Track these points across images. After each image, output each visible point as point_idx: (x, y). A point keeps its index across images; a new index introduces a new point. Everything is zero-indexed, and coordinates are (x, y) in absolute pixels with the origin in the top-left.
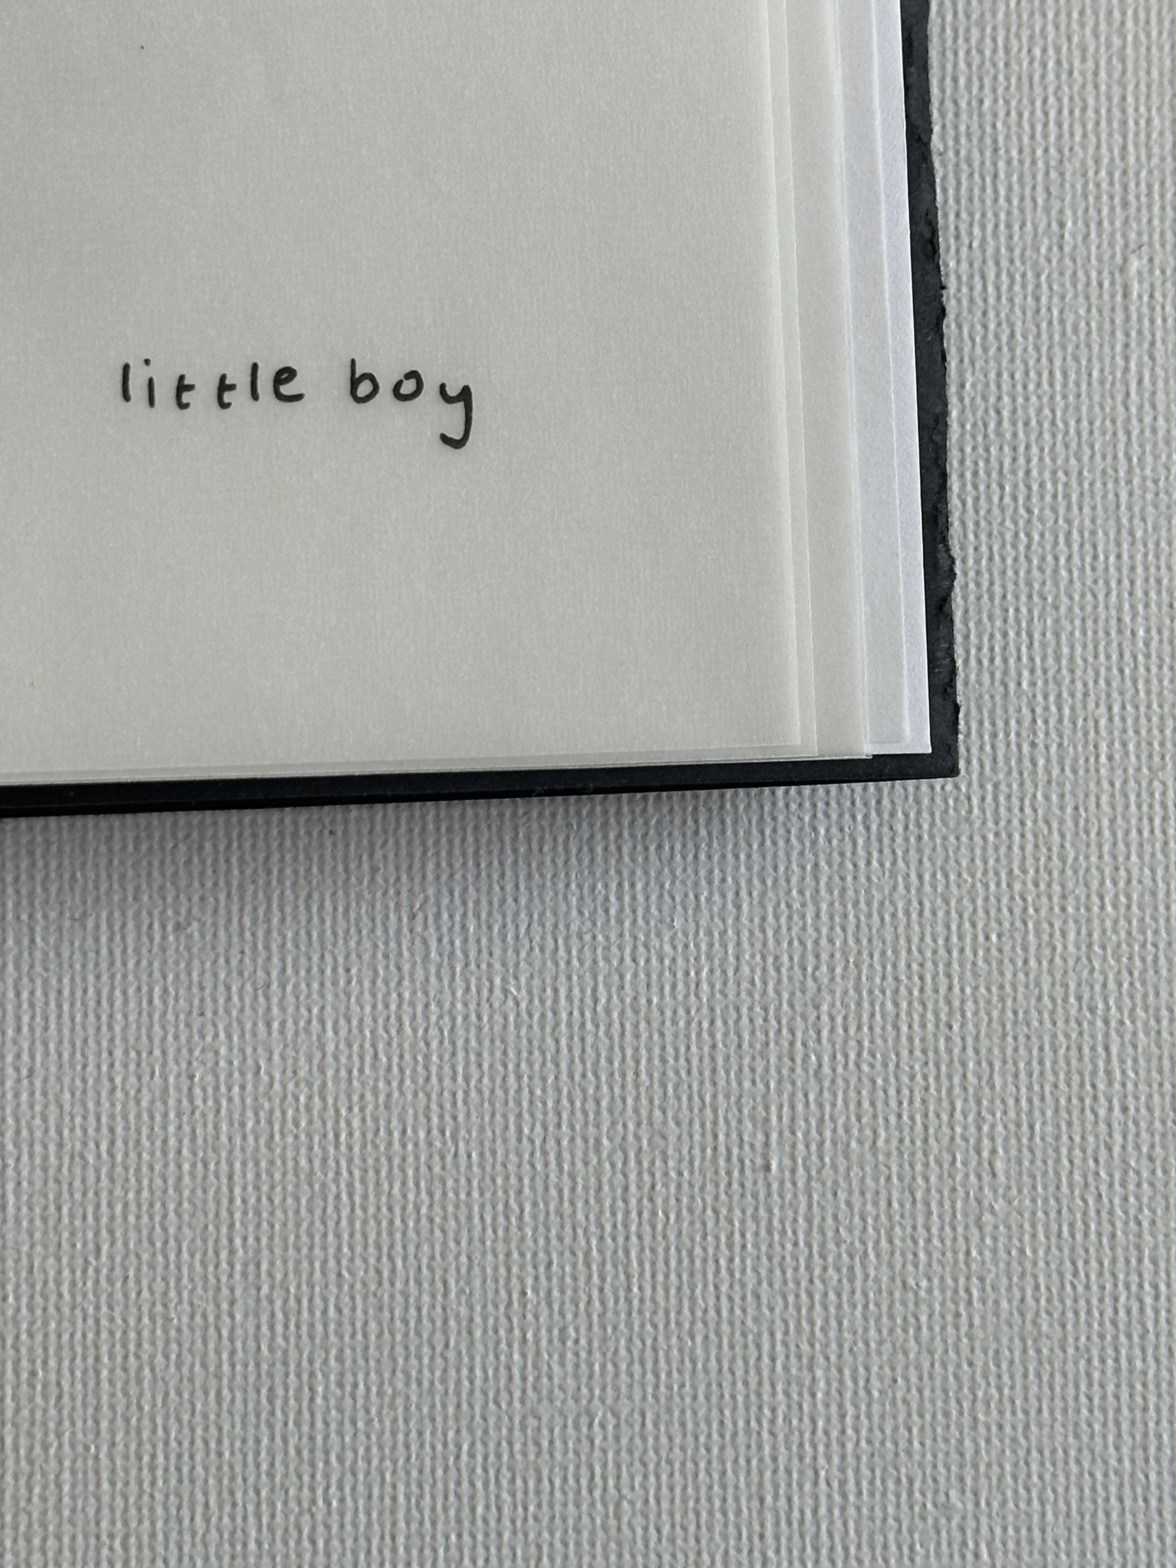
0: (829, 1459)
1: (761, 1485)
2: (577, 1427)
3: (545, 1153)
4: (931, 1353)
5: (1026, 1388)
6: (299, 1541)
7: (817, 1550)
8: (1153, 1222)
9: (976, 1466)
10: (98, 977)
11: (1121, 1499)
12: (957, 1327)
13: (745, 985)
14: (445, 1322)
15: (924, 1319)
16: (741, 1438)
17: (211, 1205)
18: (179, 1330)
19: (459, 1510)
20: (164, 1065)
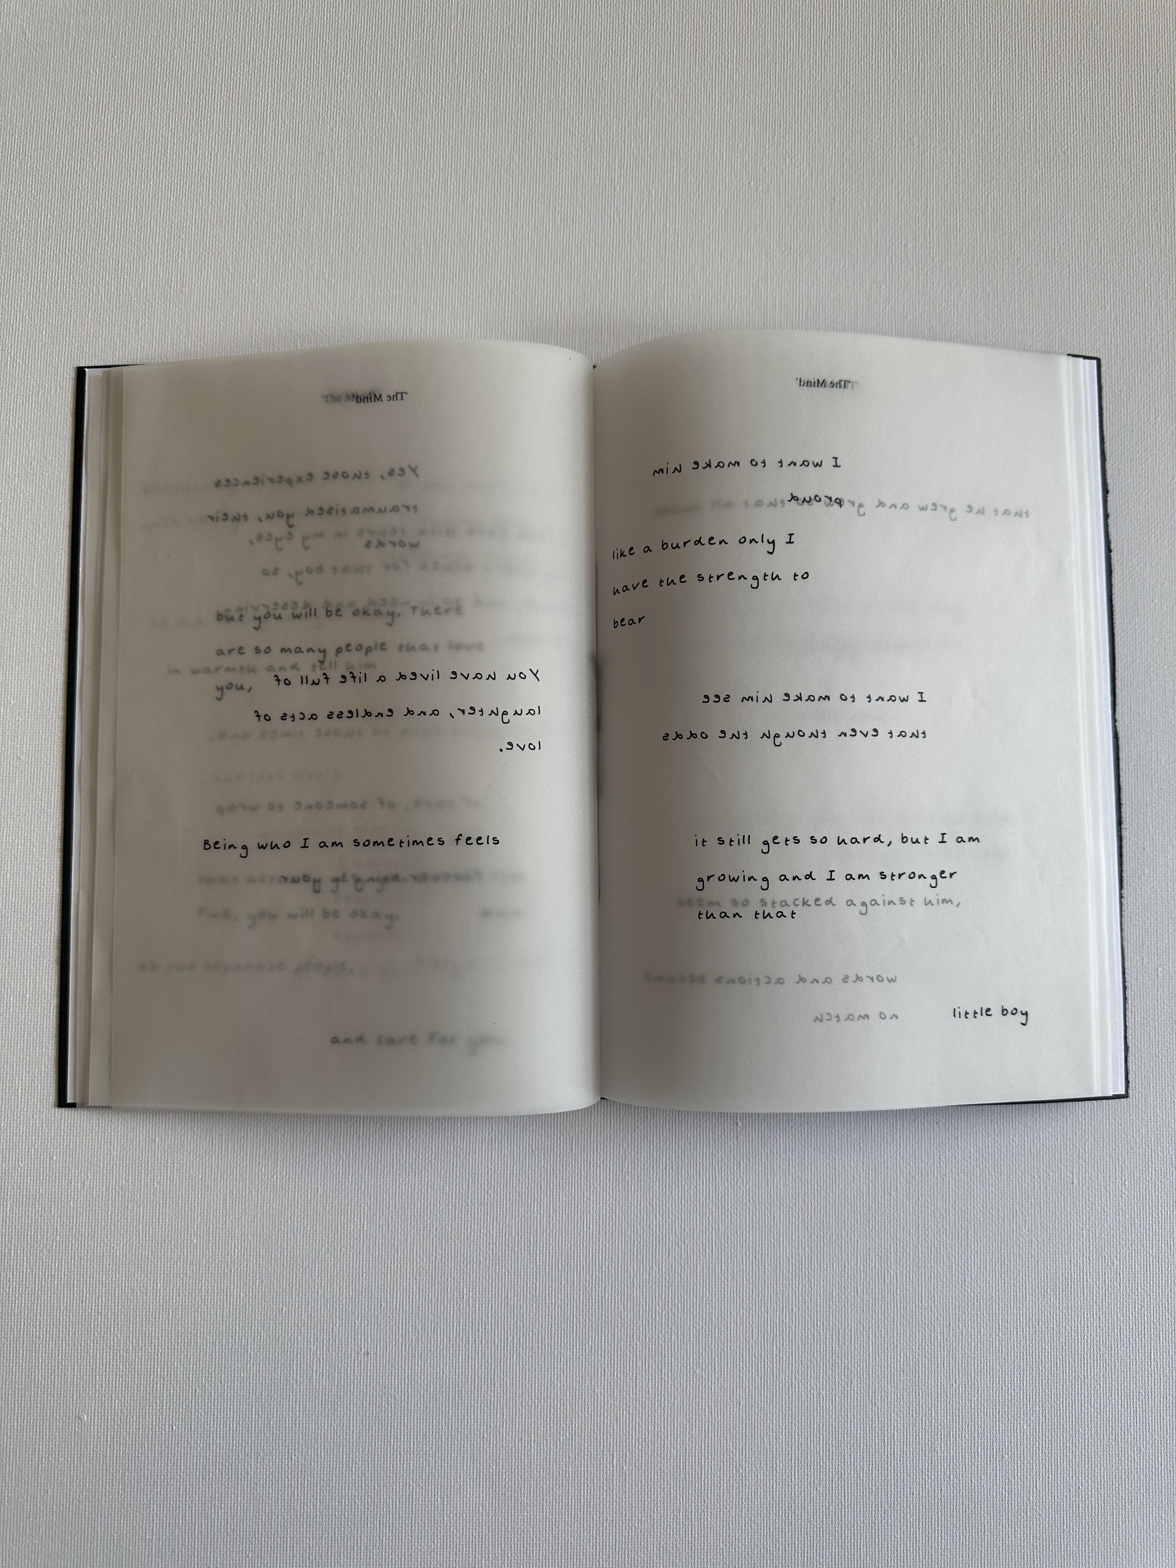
0: (1086, 1252)
1: (1071, 1258)
2: (1028, 1243)
3: (1022, 1179)
4: (1110, 1227)
5: (1132, 1236)
6: (964, 1269)
7: (1083, 1273)
8: (1161, 1197)
9: (1120, 1254)
10: (918, 1134)
11: (1153, 1262)
12: (1116, 1221)
13: (1068, 1139)
14: (998, 1218)
15: (1108, 1219)
16: (1066, 1247)
17: (945, 1189)
18: (937, 1219)
19: (1001, 1262)
20: (934, 1156)
